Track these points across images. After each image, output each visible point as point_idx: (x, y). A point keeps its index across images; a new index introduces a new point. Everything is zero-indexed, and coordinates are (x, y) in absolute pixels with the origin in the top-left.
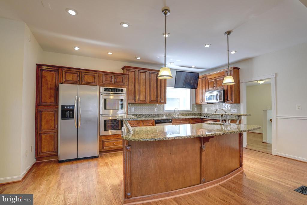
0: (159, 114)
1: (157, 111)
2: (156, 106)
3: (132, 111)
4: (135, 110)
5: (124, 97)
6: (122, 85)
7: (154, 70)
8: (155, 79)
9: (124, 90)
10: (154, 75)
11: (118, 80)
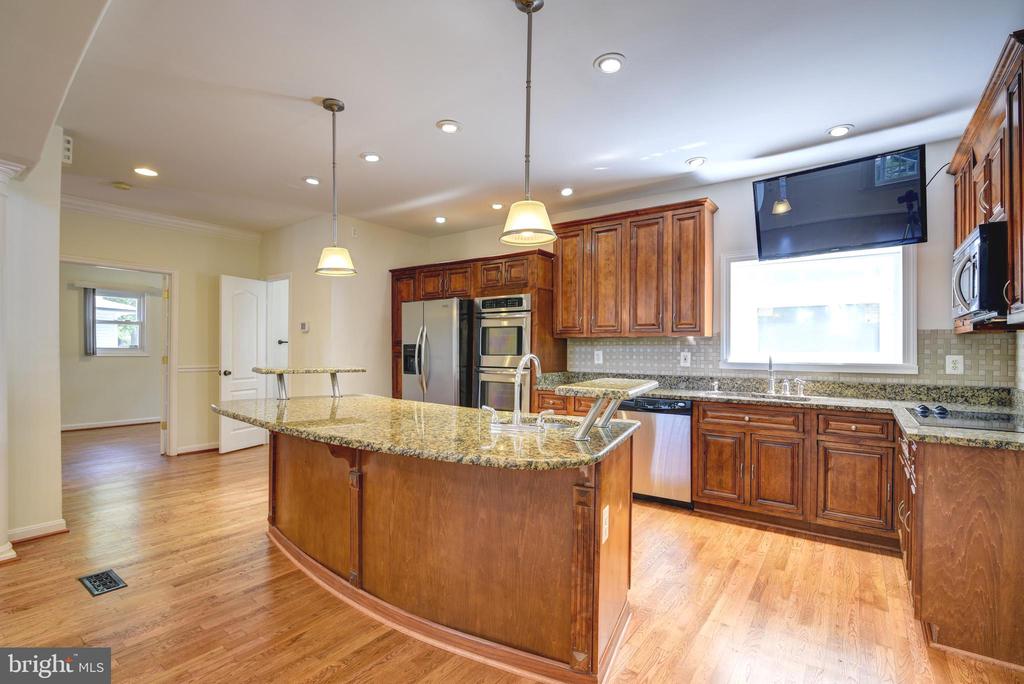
0: (694, 378)
1: (688, 364)
2: (685, 345)
3: (596, 362)
4: (605, 359)
5: (525, 320)
6: (522, 286)
7: (646, 212)
8: (652, 242)
9: (526, 299)
10: (648, 229)
11: (513, 275)
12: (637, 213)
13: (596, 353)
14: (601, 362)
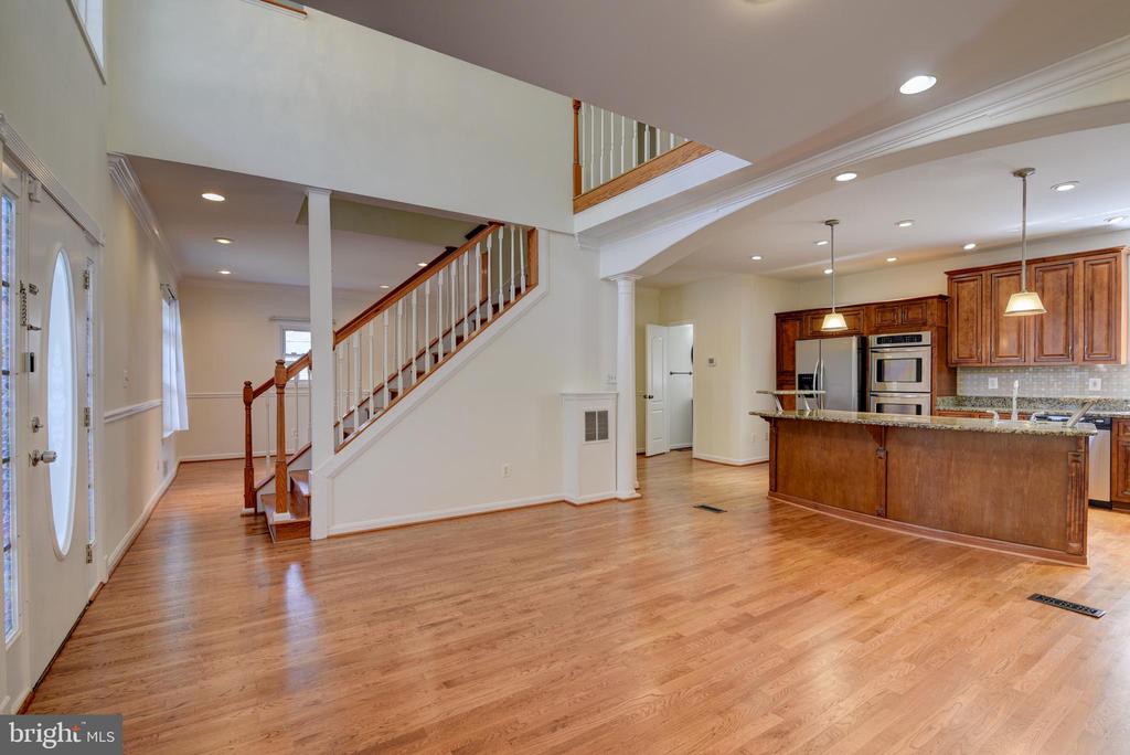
1: (1098, 389)
2: (1094, 372)
3: (990, 387)
4: (1000, 384)
5: (925, 354)
6: (923, 325)
7: (1054, 259)
8: (1061, 285)
9: (927, 336)
10: (1055, 273)
11: (910, 316)
12: (1044, 260)
13: (990, 379)
14: (996, 387)
